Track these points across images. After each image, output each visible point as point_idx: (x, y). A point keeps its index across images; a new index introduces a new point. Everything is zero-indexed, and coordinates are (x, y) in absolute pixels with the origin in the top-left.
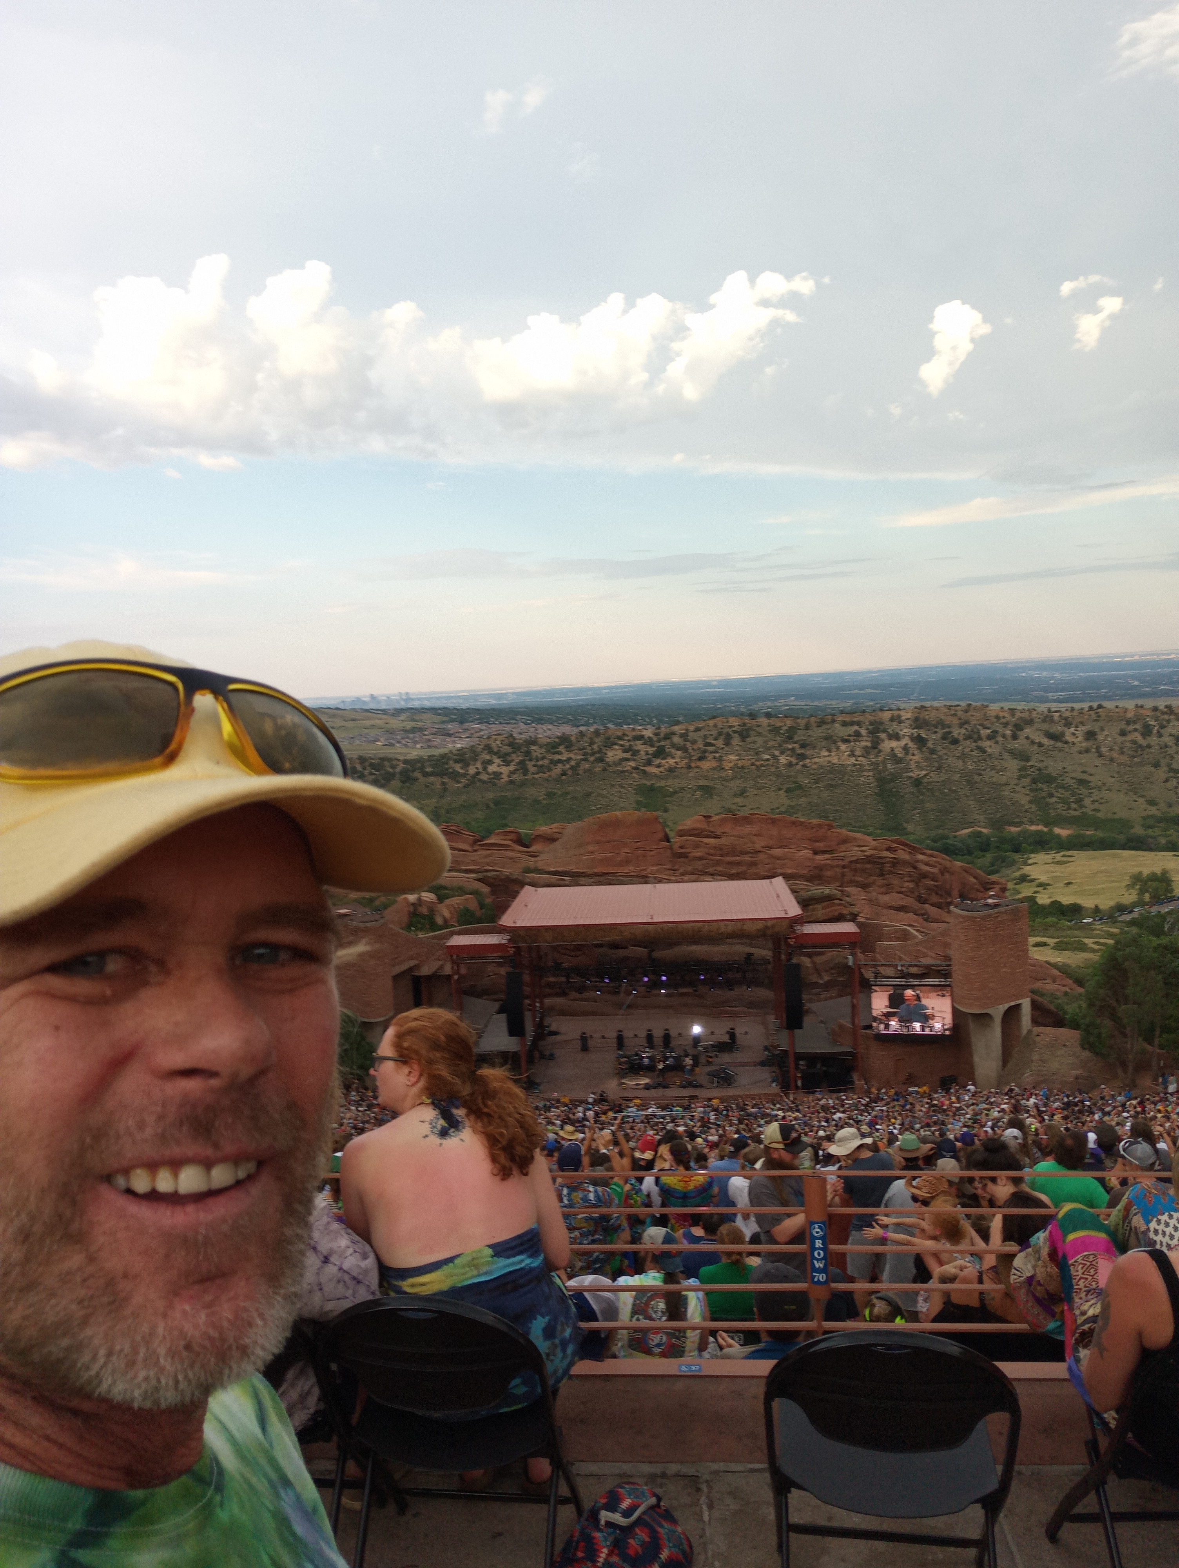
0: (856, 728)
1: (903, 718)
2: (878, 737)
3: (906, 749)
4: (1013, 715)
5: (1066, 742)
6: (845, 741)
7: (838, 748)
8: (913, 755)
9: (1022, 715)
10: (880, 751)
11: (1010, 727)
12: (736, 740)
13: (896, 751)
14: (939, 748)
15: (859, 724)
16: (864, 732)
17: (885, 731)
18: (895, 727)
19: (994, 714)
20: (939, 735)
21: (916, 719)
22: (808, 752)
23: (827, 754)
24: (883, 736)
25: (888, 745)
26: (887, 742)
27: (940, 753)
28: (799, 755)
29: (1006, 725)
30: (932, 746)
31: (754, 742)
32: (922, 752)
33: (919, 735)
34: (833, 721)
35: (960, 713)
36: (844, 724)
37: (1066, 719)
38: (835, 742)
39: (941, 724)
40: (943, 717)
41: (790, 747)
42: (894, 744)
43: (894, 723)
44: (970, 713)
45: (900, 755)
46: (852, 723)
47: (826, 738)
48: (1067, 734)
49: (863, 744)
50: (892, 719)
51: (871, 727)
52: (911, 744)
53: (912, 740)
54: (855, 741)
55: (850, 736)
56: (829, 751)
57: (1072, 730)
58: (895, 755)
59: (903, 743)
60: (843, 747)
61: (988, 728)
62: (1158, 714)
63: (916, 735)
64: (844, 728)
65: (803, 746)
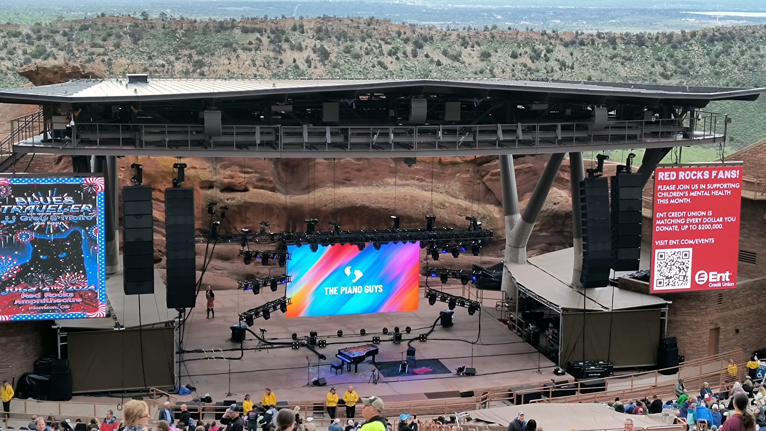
0: (258, 35)
1: (305, 28)
2: (280, 47)
3: (308, 61)
4: (414, 32)
5: (463, 63)
6: (245, 49)
7: (238, 56)
8: (316, 68)
9: (423, 32)
10: (281, 62)
11: (410, 44)
12: (127, 42)
13: (297, 62)
14: (342, 62)
15: (260, 31)
16: (265, 40)
17: (287, 40)
18: (295, 37)
19: (396, 29)
20: (342, 48)
21: (319, 30)
22: (207, 60)
23: (226, 62)
24: (285, 46)
25: (288, 56)
26: (289, 52)
27: (342, 67)
28: (196, 62)
29: (406, 41)
30: (334, 60)
31: (147, 45)
32: (324, 65)
33: (322, 46)
34: (233, 27)
35: (362, 26)
36: (245, 31)
37: (463, 38)
38: (235, 50)
39: (342, 36)
40: (346, 30)
41: (187, 52)
42: (296, 55)
43: (297, 33)
44: (372, 26)
45: (301, 67)
46: (253, 31)
47: (226, 46)
48: (463, 53)
49: (265, 53)
50: (294, 29)
51: (272, 36)
52: (313, 56)
53: (315, 52)
54: (256, 50)
55: (251, 43)
56: (229, 59)
57: (469, 49)
58: (297, 67)
59: (305, 54)
60: (243, 55)
61: (390, 44)
62: (546, 38)
63: (318, 46)
64: (244, 35)
65: (200, 53)
